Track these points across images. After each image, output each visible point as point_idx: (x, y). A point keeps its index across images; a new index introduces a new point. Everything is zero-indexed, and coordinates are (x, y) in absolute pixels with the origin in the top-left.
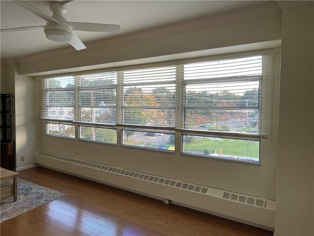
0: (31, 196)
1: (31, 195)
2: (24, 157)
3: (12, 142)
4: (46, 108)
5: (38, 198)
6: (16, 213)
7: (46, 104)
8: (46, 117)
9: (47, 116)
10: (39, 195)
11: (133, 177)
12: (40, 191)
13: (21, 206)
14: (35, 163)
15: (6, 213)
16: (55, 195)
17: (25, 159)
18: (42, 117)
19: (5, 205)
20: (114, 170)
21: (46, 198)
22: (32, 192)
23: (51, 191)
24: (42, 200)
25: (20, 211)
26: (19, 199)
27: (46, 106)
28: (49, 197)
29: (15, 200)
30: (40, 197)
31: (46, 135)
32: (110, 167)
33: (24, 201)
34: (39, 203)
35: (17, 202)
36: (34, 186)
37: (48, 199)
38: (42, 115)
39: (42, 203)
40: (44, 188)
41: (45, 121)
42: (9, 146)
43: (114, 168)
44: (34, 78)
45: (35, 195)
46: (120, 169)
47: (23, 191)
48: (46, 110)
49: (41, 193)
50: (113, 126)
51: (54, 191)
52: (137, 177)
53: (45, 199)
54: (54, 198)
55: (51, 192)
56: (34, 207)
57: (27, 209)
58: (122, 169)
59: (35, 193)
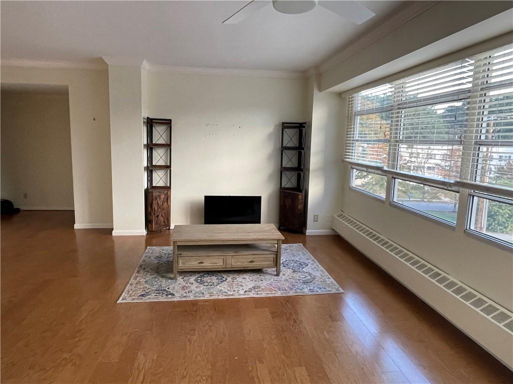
0: (299, 277)
1: (300, 274)
2: (317, 216)
3: (304, 192)
4: (353, 143)
5: (304, 283)
6: (268, 292)
7: (353, 137)
8: (352, 159)
9: (353, 157)
10: (309, 277)
11: (478, 310)
12: (313, 273)
13: (278, 284)
14: (333, 229)
15: (259, 287)
16: (329, 287)
17: (319, 220)
18: (346, 158)
19: (265, 276)
20: (443, 280)
21: (314, 287)
22: (304, 270)
23: (328, 278)
24: (307, 287)
25: (273, 292)
26: (284, 275)
27: (354, 140)
28: (320, 286)
29: (278, 275)
30: (307, 282)
31: (350, 187)
32: (436, 270)
33: (287, 280)
34: (301, 290)
35: (279, 277)
36: (312, 262)
37: (316, 288)
38: (346, 155)
39: (303, 292)
40: (321, 270)
41: (350, 166)
42: (300, 197)
43: (444, 274)
44: (340, 95)
45: (304, 276)
46: (455, 281)
47: (295, 265)
48: (353, 147)
49: (312, 276)
50: (450, 185)
51: (332, 280)
52: (488, 315)
53: (312, 288)
54: (324, 290)
55: (327, 280)
56: (291, 293)
57: (282, 293)
58: (460, 284)
59: (307, 273)
